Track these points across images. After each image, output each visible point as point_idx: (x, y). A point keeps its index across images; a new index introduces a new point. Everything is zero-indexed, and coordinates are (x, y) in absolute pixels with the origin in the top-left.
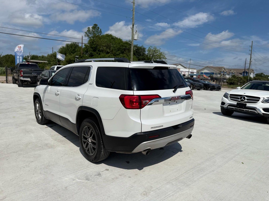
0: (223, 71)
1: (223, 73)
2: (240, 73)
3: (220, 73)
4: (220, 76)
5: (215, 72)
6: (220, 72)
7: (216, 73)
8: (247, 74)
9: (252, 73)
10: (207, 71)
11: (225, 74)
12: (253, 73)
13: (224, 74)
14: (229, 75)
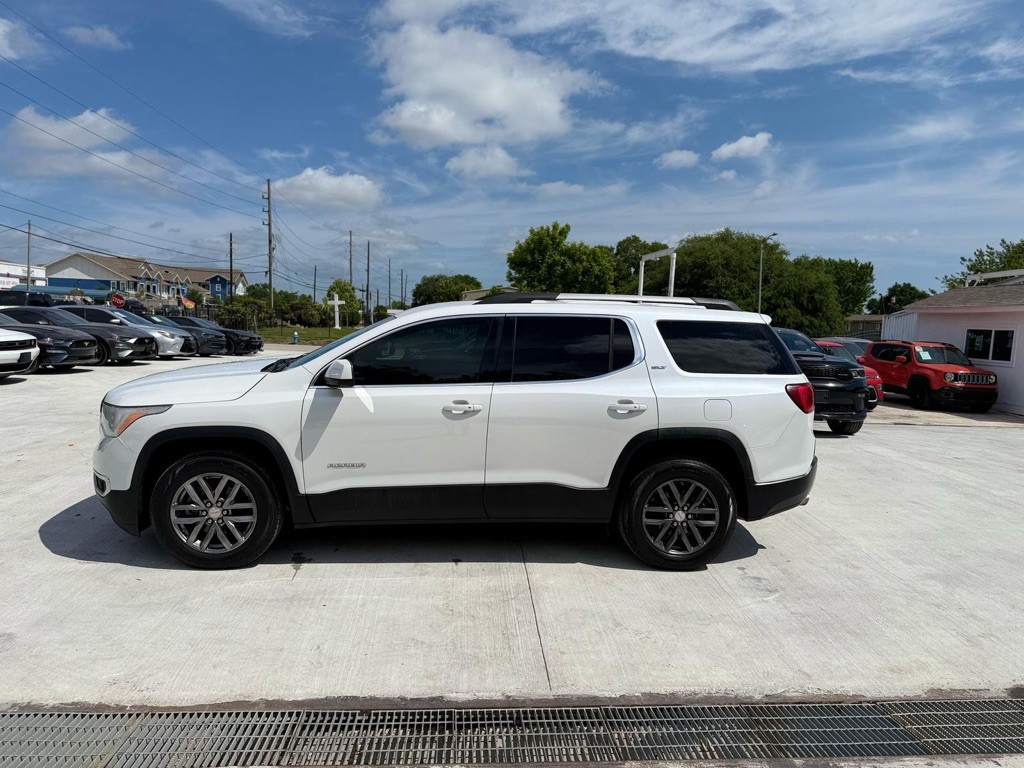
0: (146, 273)
1: (147, 282)
2: (199, 284)
3: (135, 284)
4: (137, 296)
5: (113, 280)
6: (135, 280)
7: (118, 282)
8: (224, 287)
9: (241, 285)
10: (80, 273)
11: (154, 287)
12: (244, 285)
13: (148, 287)
14: (168, 289)
